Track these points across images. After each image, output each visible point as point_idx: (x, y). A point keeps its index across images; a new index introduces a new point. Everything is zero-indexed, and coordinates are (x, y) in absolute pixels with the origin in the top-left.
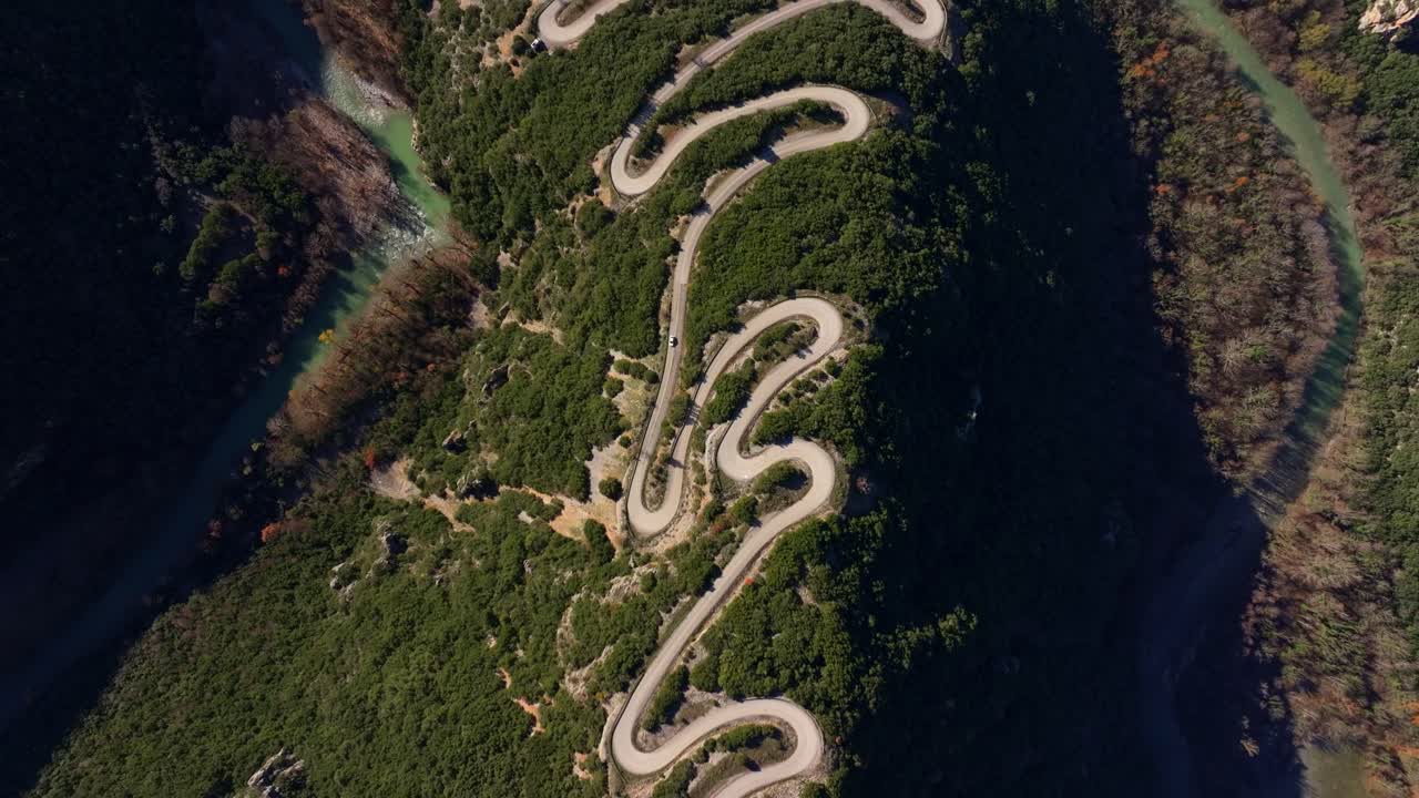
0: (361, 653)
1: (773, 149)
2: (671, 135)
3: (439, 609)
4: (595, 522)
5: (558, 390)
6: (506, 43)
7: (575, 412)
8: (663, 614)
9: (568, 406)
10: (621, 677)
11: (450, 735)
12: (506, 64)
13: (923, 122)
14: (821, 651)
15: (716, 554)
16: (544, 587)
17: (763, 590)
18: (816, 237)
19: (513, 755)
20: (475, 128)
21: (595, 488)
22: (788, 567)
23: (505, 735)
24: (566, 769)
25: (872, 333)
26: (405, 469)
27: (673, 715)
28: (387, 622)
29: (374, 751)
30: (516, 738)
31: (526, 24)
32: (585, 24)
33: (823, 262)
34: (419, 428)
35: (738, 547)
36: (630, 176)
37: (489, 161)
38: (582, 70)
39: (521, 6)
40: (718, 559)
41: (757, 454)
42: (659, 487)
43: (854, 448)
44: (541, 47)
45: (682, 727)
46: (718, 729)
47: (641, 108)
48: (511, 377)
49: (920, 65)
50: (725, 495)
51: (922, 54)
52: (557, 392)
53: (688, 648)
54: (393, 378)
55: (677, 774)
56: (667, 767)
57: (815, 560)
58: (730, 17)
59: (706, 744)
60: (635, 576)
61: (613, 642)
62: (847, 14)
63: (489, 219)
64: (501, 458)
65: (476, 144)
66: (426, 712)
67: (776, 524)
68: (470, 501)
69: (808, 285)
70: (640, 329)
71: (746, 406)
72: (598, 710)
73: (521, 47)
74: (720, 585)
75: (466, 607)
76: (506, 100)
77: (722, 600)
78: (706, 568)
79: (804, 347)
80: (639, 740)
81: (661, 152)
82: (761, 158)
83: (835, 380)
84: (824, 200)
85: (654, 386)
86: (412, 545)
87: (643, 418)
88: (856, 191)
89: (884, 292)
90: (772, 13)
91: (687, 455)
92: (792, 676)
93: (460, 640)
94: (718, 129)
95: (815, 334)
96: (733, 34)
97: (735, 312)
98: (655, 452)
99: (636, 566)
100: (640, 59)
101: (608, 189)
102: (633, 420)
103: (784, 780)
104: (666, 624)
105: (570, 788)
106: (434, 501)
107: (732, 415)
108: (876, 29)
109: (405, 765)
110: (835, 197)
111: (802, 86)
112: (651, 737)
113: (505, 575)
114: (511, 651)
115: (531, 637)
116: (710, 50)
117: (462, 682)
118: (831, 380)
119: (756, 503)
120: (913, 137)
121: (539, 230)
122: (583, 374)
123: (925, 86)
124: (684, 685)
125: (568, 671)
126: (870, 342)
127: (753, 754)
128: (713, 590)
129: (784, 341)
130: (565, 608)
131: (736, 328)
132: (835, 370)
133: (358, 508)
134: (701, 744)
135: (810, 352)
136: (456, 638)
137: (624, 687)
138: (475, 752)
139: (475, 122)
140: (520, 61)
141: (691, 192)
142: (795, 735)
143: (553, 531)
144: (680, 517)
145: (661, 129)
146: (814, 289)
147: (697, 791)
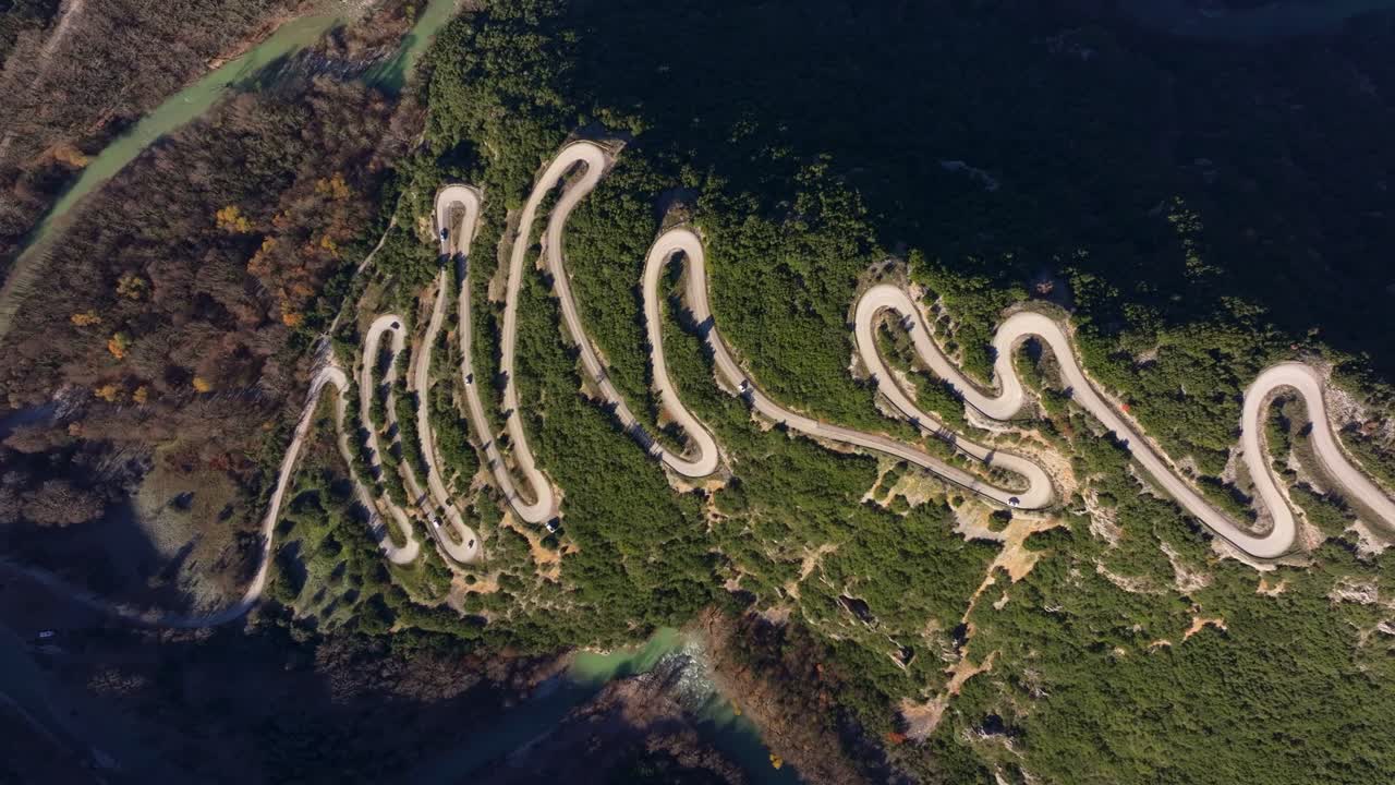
0: (1098, 774)
1: (700, 322)
2: (668, 415)
3: (1074, 696)
4: (1027, 539)
5: (891, 556)
6: (542, 554)
7: (916, 543)
8: (1142, 492)
9: (909, 549)
10: (1198, 540)
11: (1207, 704)
12: (563, 558)
13: (689, 178)
14: (1206, 351)
15: (1093, 434)
16: (1082, 597)
17: (1136, 397)
18: (798, 296)
19: (1242, 649)
20: (612, 595)
21: (992, 535)
22: (1120, 369)
23: (1221, 654)
24: (1270, 603)
25: (899, 257)
26: (913, 706)
27: (1244, 497)
28: (1074, 745)
29: (1200, 776)
30: (1226, 644)
31: (529, 535)
32: (538, 480)
33: (823, 293)
34: (874, 688)
35: (1089, 413)
36: (700, 458)
37: (645, 586)
38: (587, 488)
39: (512, 536)
40: (1097, 433)
41: (1001, 382)
42: (1008, 477)
43: (1010, 291)
44: (554, 523)
45: (1257, 490)
46: (1263, 457)
47: (636, 440)
48: (859, 597)
49: (633, 173)
50: (1034, 417)
51: (620, 169)
52: (891, 557)
53: (1180, 474)
54: (824, 705)
55: (1302, 502)
56: (1291, 509)
57: (1116, 344)
58: (560, 344)
59: (1277, 470)
60: (1097, 513)
61: (1159, 541)
62: (576, 235)
63: (694, 594)
64: (937, 617)
65: (626, 596)
66: (1179, 723)
67: (1072, 373)
68: (964, 651)
69: (844, 310)
70: (853, 473)
71: (952, 385)
72: (1225, 565)
73: (551, 542)
74: (1122, 434)
75: (1078, 670)
76: (596, 562)
77: (1138, 435)
78: (1106, 446)
79: (903, 323)
80: (1261, 531)
81: (682, 427)
82: (707, 335)
83: (941, 298)
84: (762, 283)
85: (910, 468)
86: (993, 711)
87: (940, 483)
88: (758, 252)
89: (862, 242)
90: (562, 304)
91: (984, 446)
92: (1226, 381)
93: (1111, 681)
94: (673, 371)
95: (892, 311)
96: (577, 343)
97: (857, 382)
98: (973, 475)
99: (1084, 510)
100: (588, 433)
101: (708, 482)
102: (938, 491)
103: (1325, 404)
104: (1152, 491)
105: (1291, 601)
106: (954, 685)
107: (959, 399)
108: (596, 210)
109: (1224, 750)
110: (760, 273)
111: (642, 287)
112: (1260, 520)
113: (1054, 630)
114: (1133, 635)
115: (1124, 616)
116: (589, 367)
117: (1155, 685)
118: (941, 301)
119: (1048, 389)
120: (704, 190)
121: (720, 550)
122: (881, 531)
123: (654, 171)
124: (1216, 482)
125: (1173, 587)
126: (906, 260)
127: (1295, 428)
128: (1127, 442)
129: (895, 341)
130: (1107, 581)
131: (873, 383)
132: (931, 296)
133: (943, 756)
134: (1276, 475)
135: (908, 317)
136: (1107, 684)
137: (1208, 538)
138: (1231, 684)
139: (607, 595)
140: (564, 545)
141: (731, 406)
142: (1282, 387)
143: (1023, 579)
144: (1040, 461)
145: (661, 424)
146: (848, 306)
147: (1323, 486)
